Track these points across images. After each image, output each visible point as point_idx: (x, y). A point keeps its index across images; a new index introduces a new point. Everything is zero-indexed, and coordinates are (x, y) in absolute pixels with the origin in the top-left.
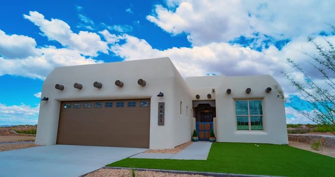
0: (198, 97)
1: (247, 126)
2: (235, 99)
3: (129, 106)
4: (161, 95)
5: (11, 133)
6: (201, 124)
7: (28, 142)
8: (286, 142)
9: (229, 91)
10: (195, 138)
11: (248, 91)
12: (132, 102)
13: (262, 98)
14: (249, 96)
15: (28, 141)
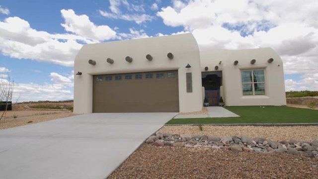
0: (206, 68)
1: (251, 92)
2: (241, 69)
3: (157, 77)
4: (188, 66)
5: (25, 108)
6: (210, 92)
7: (43, 116)
8: (285, 103)
9: (236, 63)
10: (207, 104)
11: (253, 62)
12: (160, 73)
13: (265, 68)
14: (253, 66)
15: (43, 114)
